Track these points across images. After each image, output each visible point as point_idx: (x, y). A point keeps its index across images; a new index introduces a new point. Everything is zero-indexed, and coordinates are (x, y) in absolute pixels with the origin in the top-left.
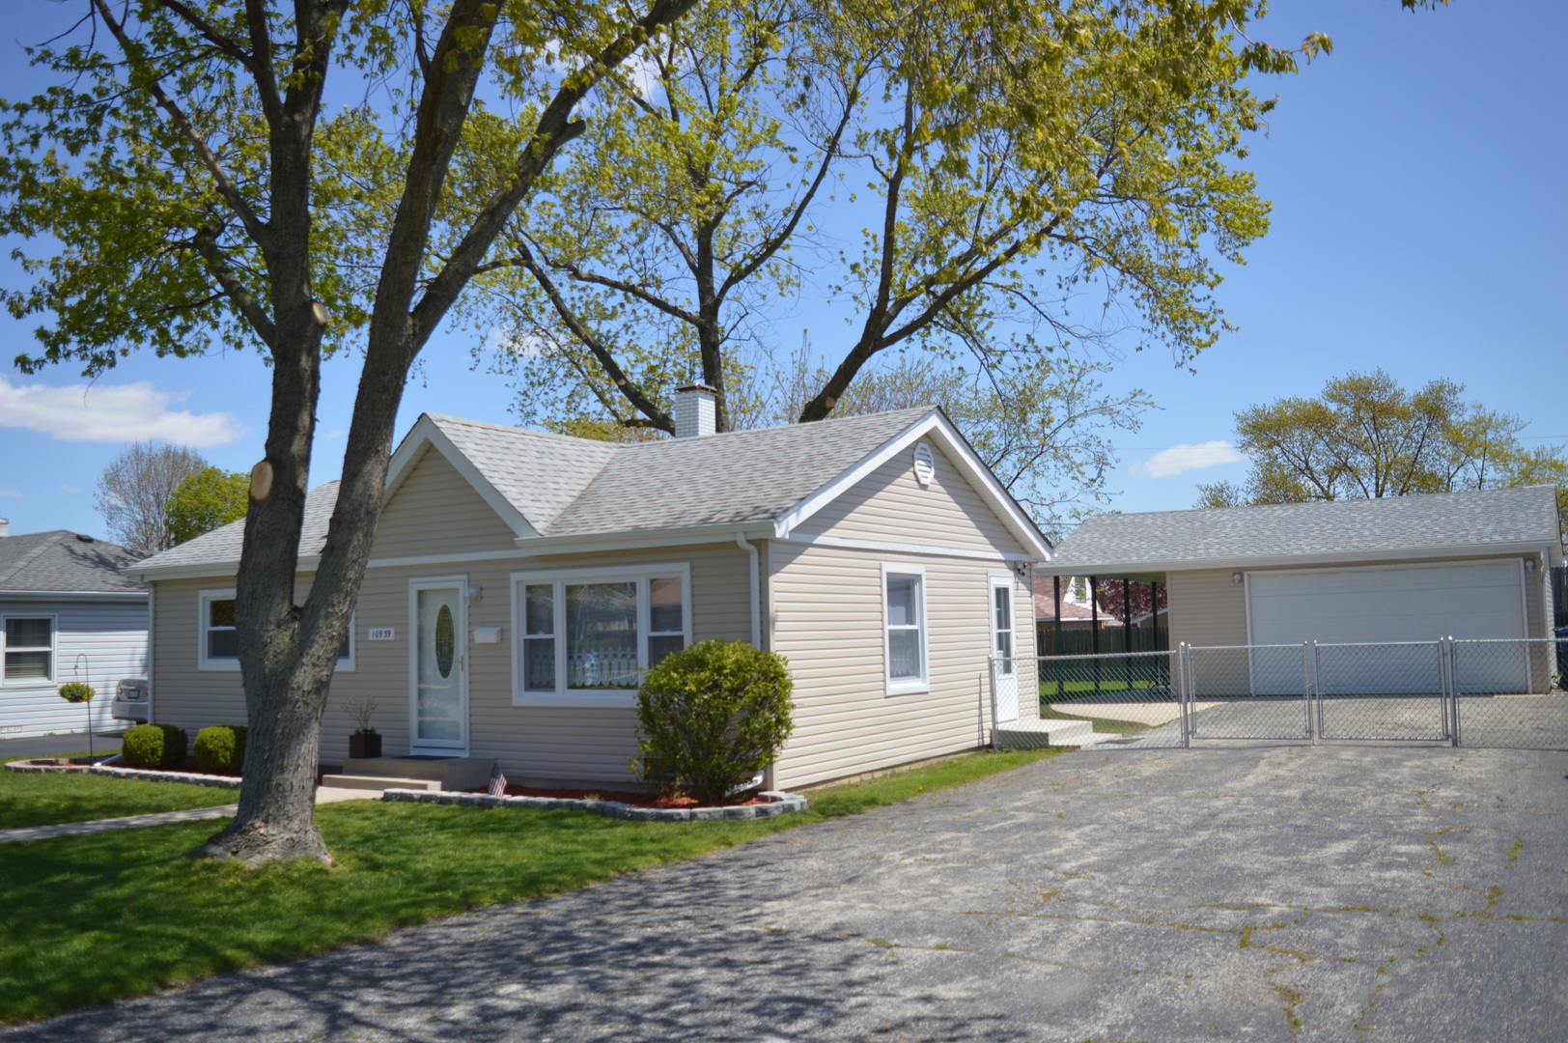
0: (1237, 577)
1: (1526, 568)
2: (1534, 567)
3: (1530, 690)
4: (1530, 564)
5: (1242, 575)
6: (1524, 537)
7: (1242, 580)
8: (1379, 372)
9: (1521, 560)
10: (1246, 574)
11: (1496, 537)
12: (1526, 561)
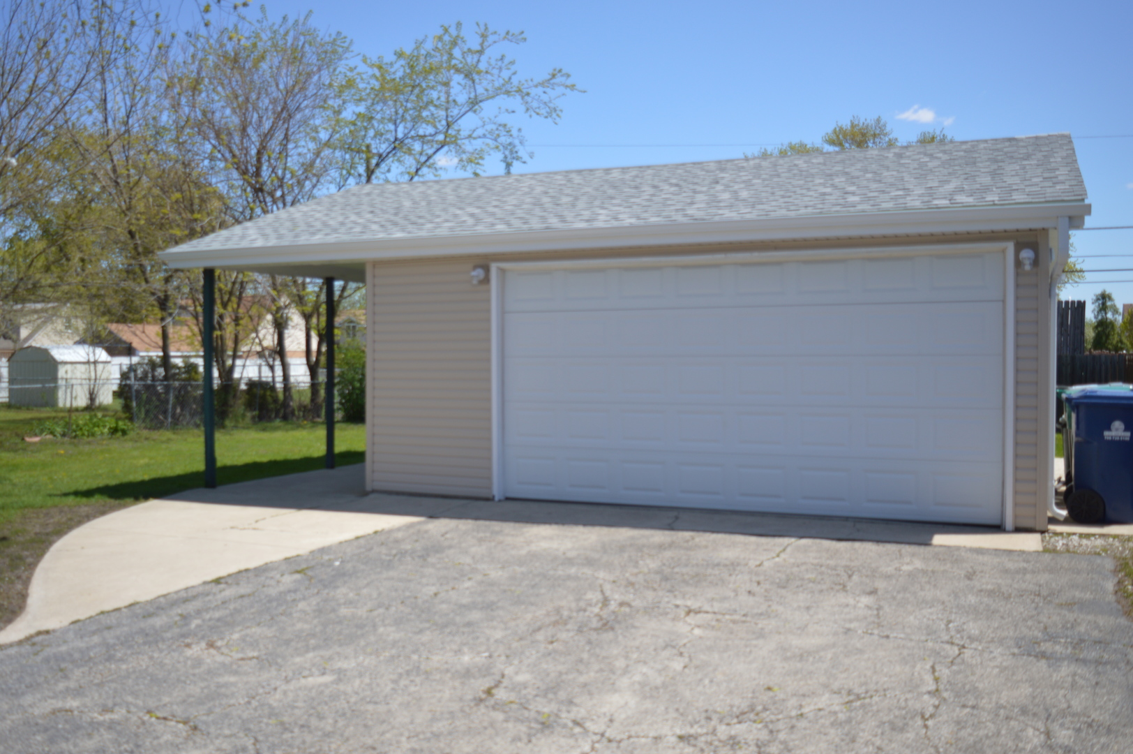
0: (479, 273)
1: (1018, 263)
2: (1036, 262)
3: (1009, 523)
4: (1027, 254)
5: (487, 269)
6: (1018, 197)
7: (486, 280)
8: (878, 120)
9: (1010, 247)
10: (494, 267)
11: (962, 198)
12: (1019, 247)
